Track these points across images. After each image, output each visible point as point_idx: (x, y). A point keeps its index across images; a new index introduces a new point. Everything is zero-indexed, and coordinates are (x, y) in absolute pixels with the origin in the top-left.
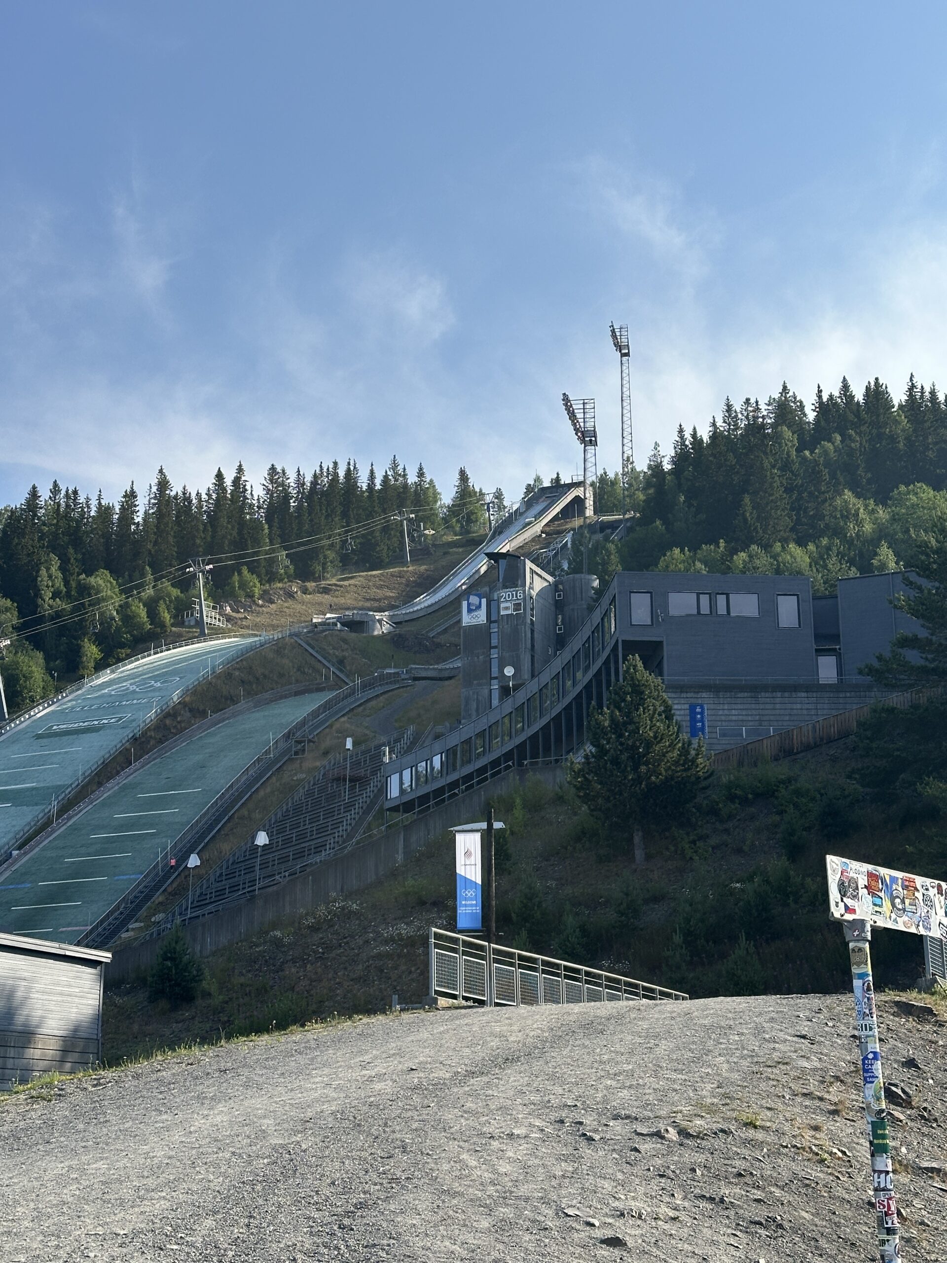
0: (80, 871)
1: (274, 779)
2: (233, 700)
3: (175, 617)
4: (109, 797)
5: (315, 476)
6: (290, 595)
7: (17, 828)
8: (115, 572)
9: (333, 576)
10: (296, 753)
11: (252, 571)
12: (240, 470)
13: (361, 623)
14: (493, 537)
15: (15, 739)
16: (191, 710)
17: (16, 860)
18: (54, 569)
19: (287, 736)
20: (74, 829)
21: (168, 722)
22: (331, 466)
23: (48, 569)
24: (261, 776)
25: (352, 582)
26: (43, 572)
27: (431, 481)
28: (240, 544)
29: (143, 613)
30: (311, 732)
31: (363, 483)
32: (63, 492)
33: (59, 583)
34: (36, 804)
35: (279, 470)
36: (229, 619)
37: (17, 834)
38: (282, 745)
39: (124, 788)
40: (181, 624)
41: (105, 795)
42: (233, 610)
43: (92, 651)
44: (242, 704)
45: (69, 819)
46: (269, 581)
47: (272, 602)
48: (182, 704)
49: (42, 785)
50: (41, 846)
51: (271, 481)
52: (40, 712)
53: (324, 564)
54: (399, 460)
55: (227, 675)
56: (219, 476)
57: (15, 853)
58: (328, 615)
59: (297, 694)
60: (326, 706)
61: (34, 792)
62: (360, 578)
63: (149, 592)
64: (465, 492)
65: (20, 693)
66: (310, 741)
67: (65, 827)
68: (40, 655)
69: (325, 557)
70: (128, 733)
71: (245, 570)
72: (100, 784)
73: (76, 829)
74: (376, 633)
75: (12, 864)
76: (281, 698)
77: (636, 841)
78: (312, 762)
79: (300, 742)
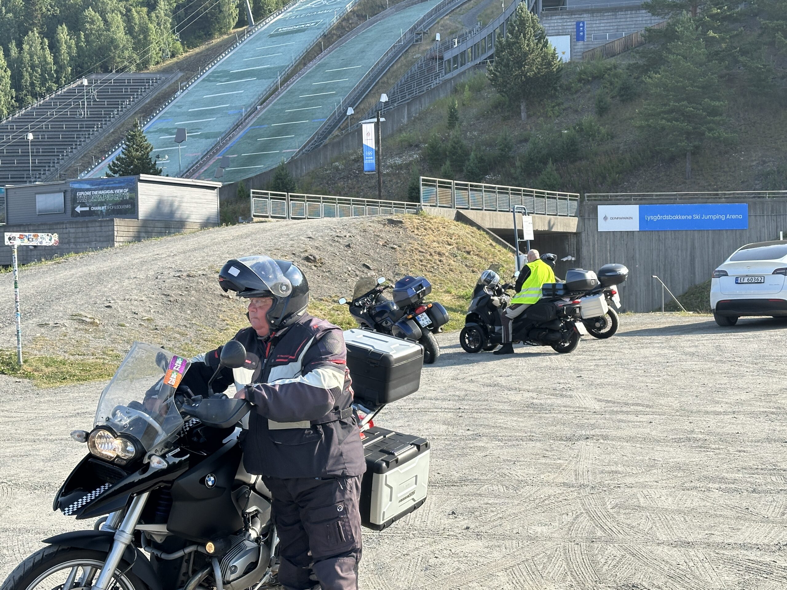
0: (294, 117)
1: (403, 58)
2: (382, 8)
4: (310, 72)
7: (260, 93)
10: (417, 41)
15: (258, 38)
16: (357, 16)
17: (259, 112)
19: (411, 31)
20: (291, 92)
21: (344, 24)
24: (395, 56)
30: (425, 28)
34: (270, 78)
37: (259, 96)
38: (408, 36)
39: (319, 66)
41: (308, 71)
44: (388, 10)
45: (288, 86)
48: (352, 12)
49: (273, 66)
50: (273, 103)
52: (271, 20)
57: (259, 107)
60: (437, 10)
61: (269, 71)
66: (424, 33)
67: (285, 91)
70: (320, 32)
72: (305, 64)
73: (292, 92)
75: (257, 114)
77: (522, 108)
78: (426, 46)
79: (419, 34)
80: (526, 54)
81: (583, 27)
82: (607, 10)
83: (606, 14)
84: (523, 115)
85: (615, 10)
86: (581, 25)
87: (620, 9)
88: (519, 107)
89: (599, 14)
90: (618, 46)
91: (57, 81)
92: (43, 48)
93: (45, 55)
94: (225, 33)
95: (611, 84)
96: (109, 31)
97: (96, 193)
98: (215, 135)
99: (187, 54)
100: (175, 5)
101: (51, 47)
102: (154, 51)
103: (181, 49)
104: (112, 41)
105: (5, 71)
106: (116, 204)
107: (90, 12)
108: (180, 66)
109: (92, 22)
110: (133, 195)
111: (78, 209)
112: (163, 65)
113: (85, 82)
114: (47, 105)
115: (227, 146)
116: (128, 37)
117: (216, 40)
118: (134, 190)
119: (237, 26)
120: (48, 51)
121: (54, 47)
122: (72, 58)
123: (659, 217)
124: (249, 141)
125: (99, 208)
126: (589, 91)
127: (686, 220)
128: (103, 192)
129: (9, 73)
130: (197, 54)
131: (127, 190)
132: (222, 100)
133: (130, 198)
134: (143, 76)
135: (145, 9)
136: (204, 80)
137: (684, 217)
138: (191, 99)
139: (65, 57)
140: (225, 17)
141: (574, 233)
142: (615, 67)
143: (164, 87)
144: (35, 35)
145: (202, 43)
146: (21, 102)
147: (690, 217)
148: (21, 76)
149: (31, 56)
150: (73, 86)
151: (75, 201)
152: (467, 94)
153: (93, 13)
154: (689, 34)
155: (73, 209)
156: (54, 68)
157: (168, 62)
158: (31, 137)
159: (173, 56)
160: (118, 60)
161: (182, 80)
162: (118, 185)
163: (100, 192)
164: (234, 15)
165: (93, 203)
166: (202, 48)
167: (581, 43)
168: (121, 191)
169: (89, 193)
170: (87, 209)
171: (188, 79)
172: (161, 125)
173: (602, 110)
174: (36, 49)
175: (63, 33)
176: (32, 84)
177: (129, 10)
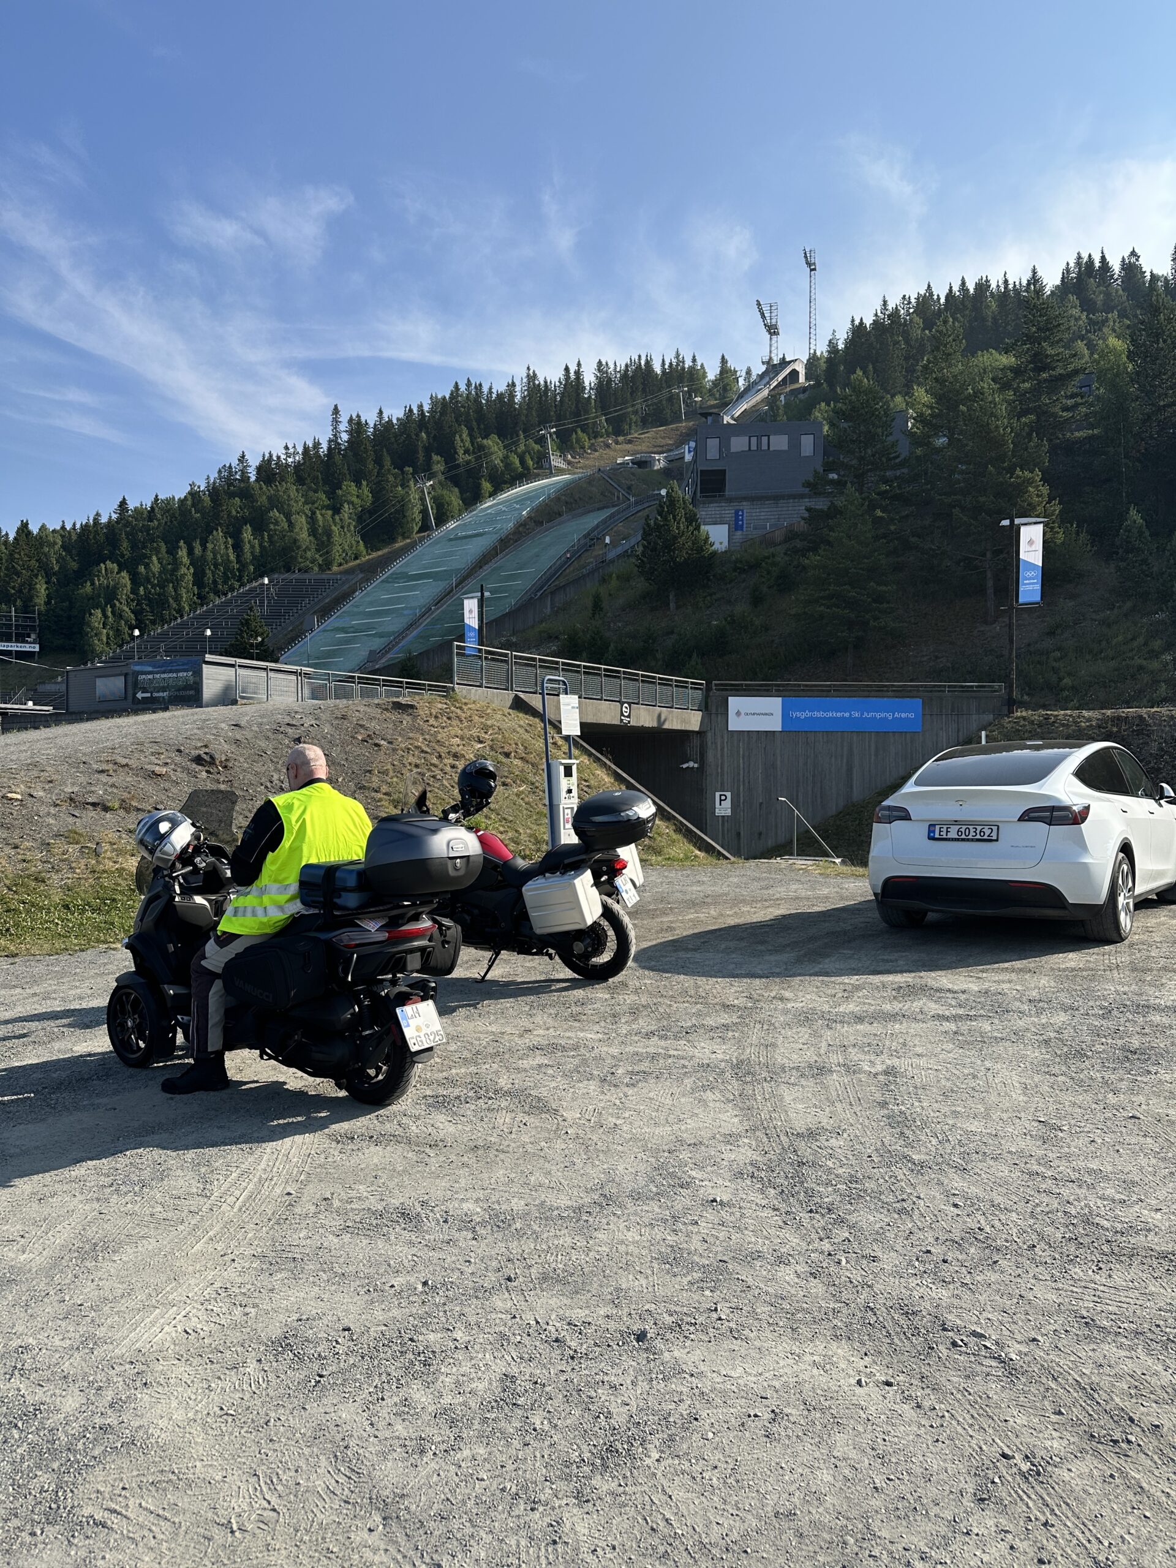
1: (576, 562)
2: (560, 515)
3: (538, 463)
4: (485, 575)
5: (627, 366)
6: (608, 446)
7: (436, 594)
8: (501, 435)
9: (636, 432)
10: (590, 546)
11: (583, 431)
12: (579, 365)
13: (646, 462)
14: (737, 400)
15: (437, 542)
16: (535, 522)
17: (433, 612)
18: (464, 436)
19: (585, 536)
21: (521, 529)
22: (637, 358)
23: (460, 436)
24: (568, 561)
25: (646, 435)
26: (457, 437)
27: (702, 365)
28: (577, 414)
29: (517, 461)
30: (598, 534)
31: (658, 369)
32: (473, 385)
33: (468, 444)
34: (446, 579)
35: (604, 363)
36: (569, 463)
37: (436, 598)
38: (582, 542)
39: (494, 569)
40: (541, 467)
41: (483, 574)
42: (572, 457)
43: (487, 486)
44: (565, 517)
45: (463, 588)
46: (595, 437)
47: (596, 451)
48: (530, 518)
49: (449, 568)
50: (447, 603)
51: (599, 370)
52: (451, 525)
53: (630, 424)
54: (680, 351)
55: (558, 499)
56: (567, 369)
57: (433, 608)
58: (627, 458)
59: (599, 509)
60: (612, 516)
61: (445, 573)
62: (652, 432)
63: (522, 448)
64: (726, 372)
65: (446, 513)
66: (598, 539)
68: (456, 490)
69: (631, 420)
70: (496, 537)
71: (579, 431)
72: (481, 567)
74: (656, 468)
75: (432, 614)
76: (589, 512)
77: (671, 597)
78: (598, 551)
79: (592, 539)
80: (675, 538)
81: (742, 515)
82: (768, 498)
83: (767, 502)
84: (672, 605)
85: (776, 498)
86: (740, 513)
87: (782, 497)
88: (668, 597)
89: (759, 503)
90: (779, 536)
91: (240, 579)
92: (227, 548)
93: (228, 554)
94: (408, 538)
95: (769, 573)
96: (292, 531)
97: (158, 676)
98: (388, 635)
99: (370, 557)
100: (360, 509)
101: (234, 547)
102: (336, 552)
103: (365, 552)
104: (295, 541)
105: (188, 569)
106: (179, 690)
107: (275, 513)
108: (361, 568)
109: (276, 523)
110: (197, 679)
111: (140, 695)
112: (345, 566)
113: (266, 581)
114: (228, 603)
115: (400, 645)
116: (311, 538)
117: (399, 544)
118: (199, 674)
119: (419, 531)
120: (231, 551)
121: (238, 547)
122: (254, 557)
123: (809, 714)
124: (421, 641)
125: (161, 694)
126: (744, 581)
127: (843, 718)
128: (165, 676)
129: (192, 570)
130: (379, 556)
131: (191, 673)
132: (399, 600)
133: (195, 683)
134: (324, 576)
135: (330, 512)
136: (382, 581)
137: (839, 715)
138: (368, 599)
139: (248, 556)
140: (408, 522)
141: (697, 732)
142: (773, 556)
143: (345, 588)
144: (219, 534)
145: (384, 547)
146: (203, 599)
147: (847, 715)
148: (204, 574)
149: (215, 554)
150: (255, 584)
151: (136, 686)
152: (614, 583)
153: (277, 514)
154: (853, 508)
155: (135, 694)
156: (236, 566)
157: (351, 564)
158: (208, 632)
159: (356, 558)
160: (300, 560)
161: (361, 581)
162: (181, 667)
163: (163, 676)
164: (417, 520)
165: (155, 688)
166: (385, 551)
167: (739, 533)
168: (185, 674)
169: (150, 677)
170: (148, 695)
171: (368, 580)
172: (337, 625)
173: (757, 600)
174: (220, 549)
175: (247, 534)
176: (215, 582)
177: (314, 513)
